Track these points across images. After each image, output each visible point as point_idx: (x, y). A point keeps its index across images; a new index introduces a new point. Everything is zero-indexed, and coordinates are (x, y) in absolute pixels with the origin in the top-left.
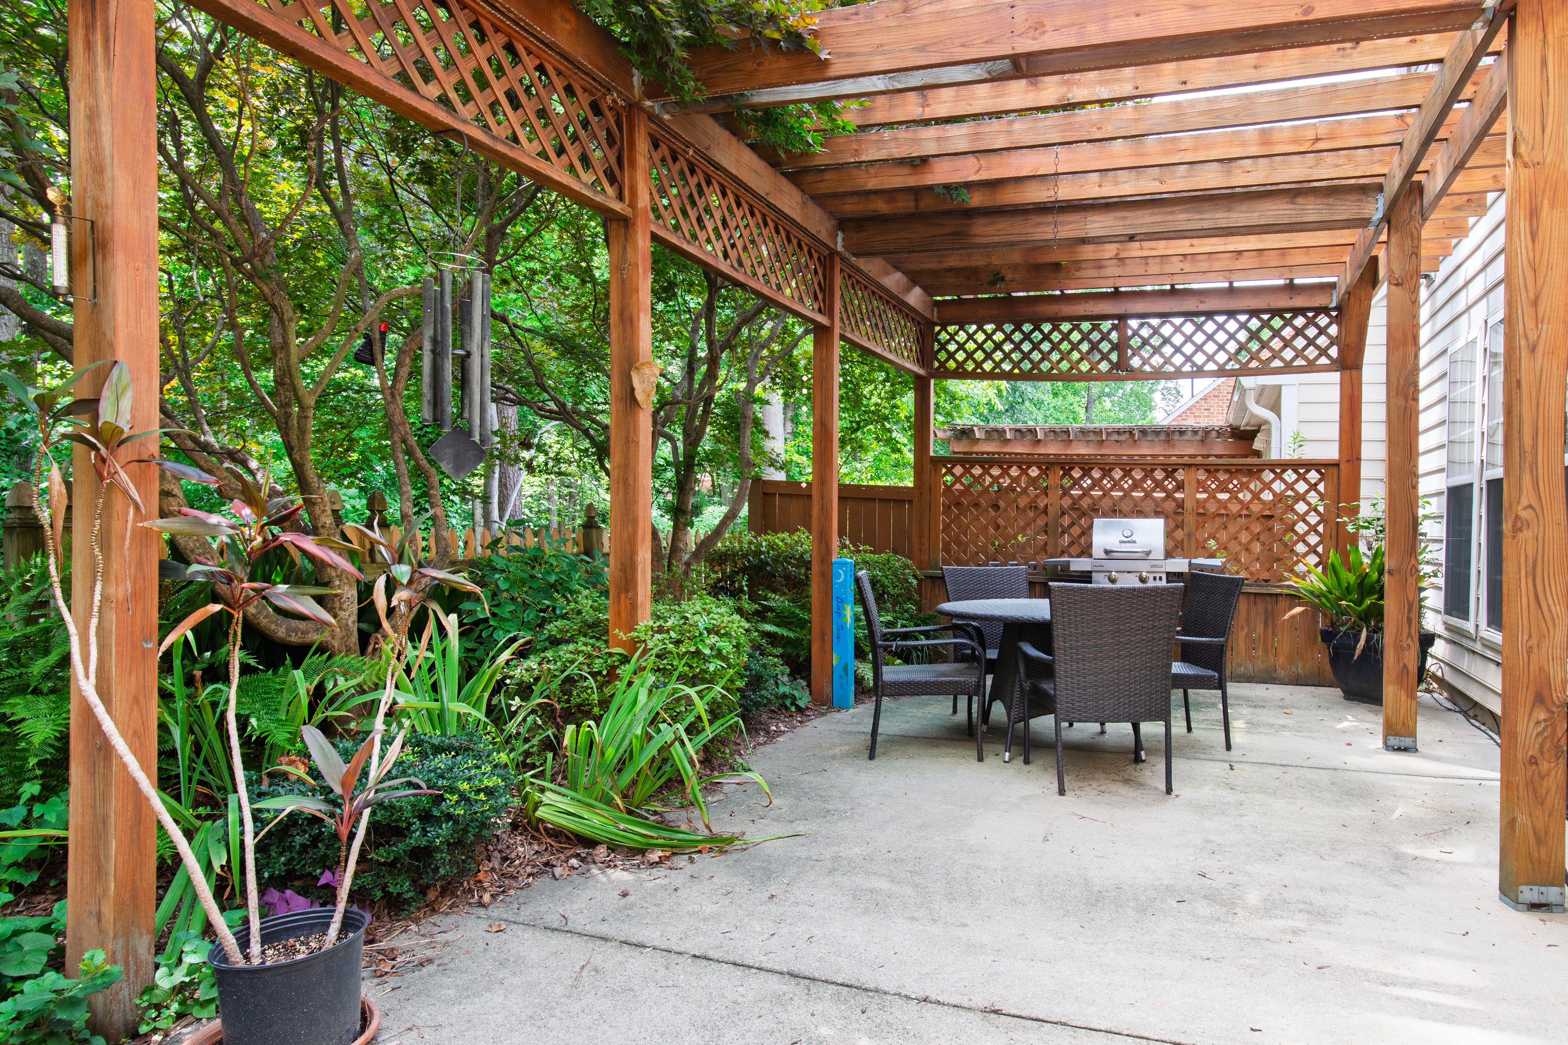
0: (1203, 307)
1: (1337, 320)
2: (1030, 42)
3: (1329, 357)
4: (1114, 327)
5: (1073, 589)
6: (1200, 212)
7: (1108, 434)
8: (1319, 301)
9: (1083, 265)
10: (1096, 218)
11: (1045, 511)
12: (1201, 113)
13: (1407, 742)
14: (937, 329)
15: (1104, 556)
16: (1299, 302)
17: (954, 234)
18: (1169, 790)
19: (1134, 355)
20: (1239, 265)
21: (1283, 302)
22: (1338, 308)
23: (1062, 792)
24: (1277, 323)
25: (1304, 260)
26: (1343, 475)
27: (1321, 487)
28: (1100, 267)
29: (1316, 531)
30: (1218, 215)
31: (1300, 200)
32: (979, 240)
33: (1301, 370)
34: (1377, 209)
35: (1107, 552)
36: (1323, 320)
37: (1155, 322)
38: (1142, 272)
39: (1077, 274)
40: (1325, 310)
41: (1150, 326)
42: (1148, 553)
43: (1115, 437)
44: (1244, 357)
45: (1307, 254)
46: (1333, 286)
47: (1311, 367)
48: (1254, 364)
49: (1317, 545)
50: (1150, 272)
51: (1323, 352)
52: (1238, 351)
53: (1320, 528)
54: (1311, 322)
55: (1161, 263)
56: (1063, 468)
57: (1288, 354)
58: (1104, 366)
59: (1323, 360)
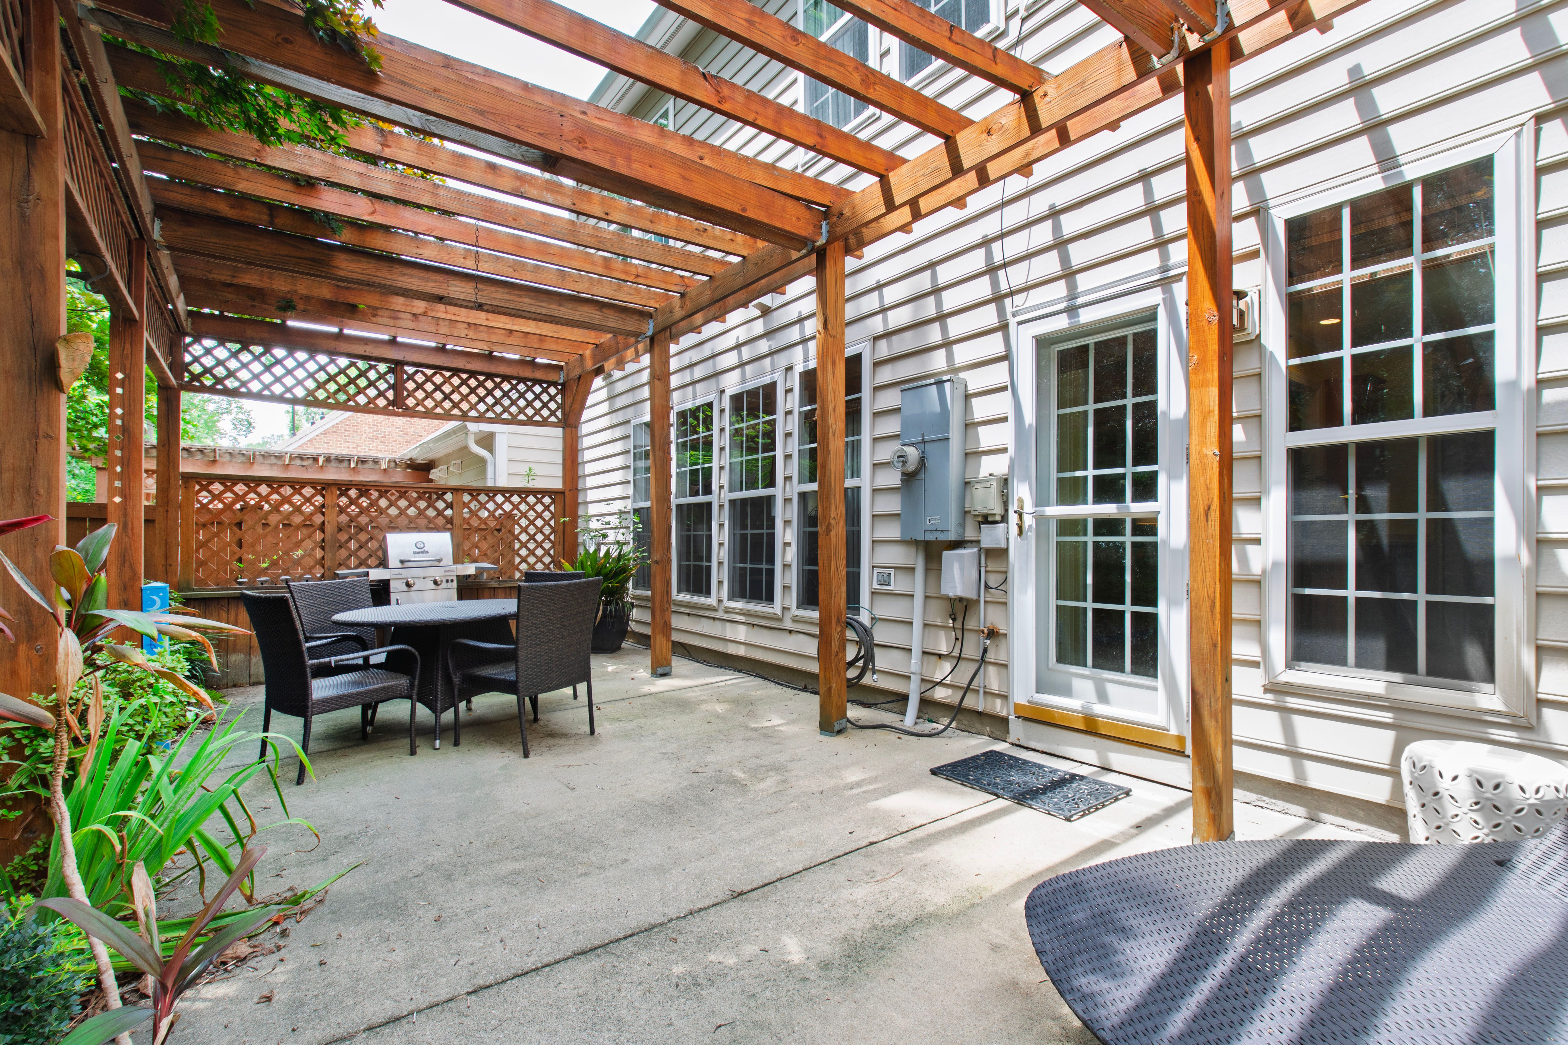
0: (470, 367)
1: (562, 392)
2: (575, 150)
3: (556, 417)
4: (390, 371)
5: (546, 587)
6: (539, 301)
7: (291, 459)
8: (552, 377)
9: (380, 312)
10: (457, 283)
11: (322, 528)
12: (590, 235)
13: (666, 670)
14: (188, 340)
15: (400, 565)
16: (539, 375)
17: (313, 260)
18: (592, 732)
19: (409, 396)
20: (510, 341)
21: (527, 373)
22: (563, 385)
23: (526, 755)
24: (522, 387)
25: (555, 347)
26: (567, 500)
27: (552, 508)
28: (396, 318)
29: (549, 539)
30: (552, 307)
31: (605, 311)
32: (340, 273)
33: (537, 424)
34: (649, 328)
35: (402, 562)
36: (552, 391)
37: (429, 372)
38: (434, 330)
39: (374, 319)
40: (554, 384)
41: (424, 374)
42: (440, 561)
43: (298, 462)
44: (498, 409)
45: (557, 343)
46: (560, 368)
47: (545, 423)
48: (506, 416)
49: (550, 549)
50: (440, 331)
51: (553, 413)
52: (495, 404)
53: (552, 537)
54: (545, 390)
55: (450, 326)
56: (339, 489)
57: (530, 411)
58: (381, 402)
59: (553, 419)
